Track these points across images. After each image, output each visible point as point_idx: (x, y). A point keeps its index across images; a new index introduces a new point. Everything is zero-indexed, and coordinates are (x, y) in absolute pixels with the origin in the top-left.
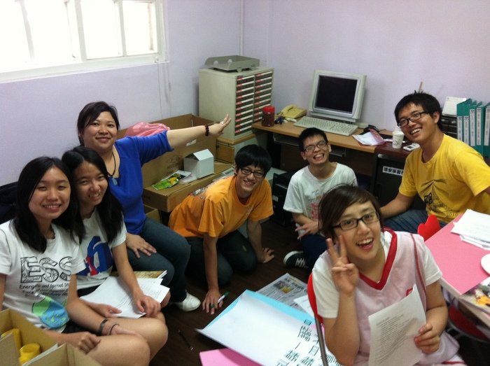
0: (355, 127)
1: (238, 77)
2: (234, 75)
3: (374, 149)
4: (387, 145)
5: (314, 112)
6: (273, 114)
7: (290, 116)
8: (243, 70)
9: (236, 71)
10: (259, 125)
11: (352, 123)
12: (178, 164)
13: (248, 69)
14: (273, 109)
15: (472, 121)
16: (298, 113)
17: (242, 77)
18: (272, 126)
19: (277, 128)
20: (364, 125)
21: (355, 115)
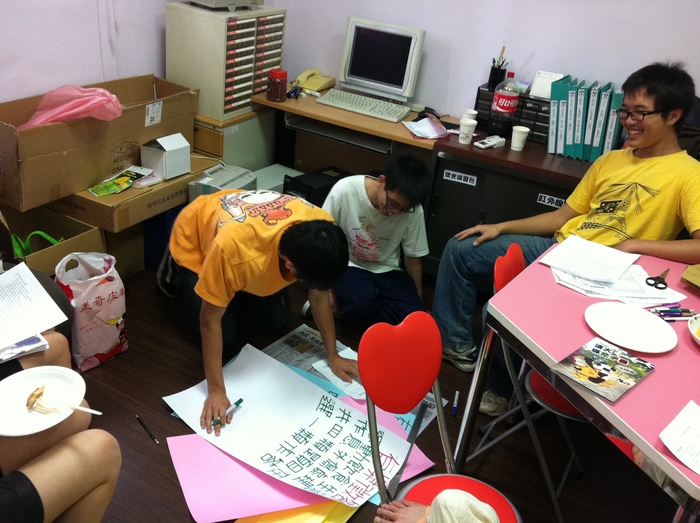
0: (406, 109)
1: (230, 20)
2: (223, 17)
3: (432, 143)
4: (452, 138)
5: (346, 83)
6: (284, 83)
7: (310, 87)
8: (238, 9)
9: (225, 9)
10: (262, 99)
11: (401, 103)
12: (131, 156)
13: (245, 8)
14: (285, 74)
15: (571, 108)
16: (322, 82)
17: (235, 20)
18: (283, 100)
19: (290, 105)
20: (419, 107)
21: (406, 90)
